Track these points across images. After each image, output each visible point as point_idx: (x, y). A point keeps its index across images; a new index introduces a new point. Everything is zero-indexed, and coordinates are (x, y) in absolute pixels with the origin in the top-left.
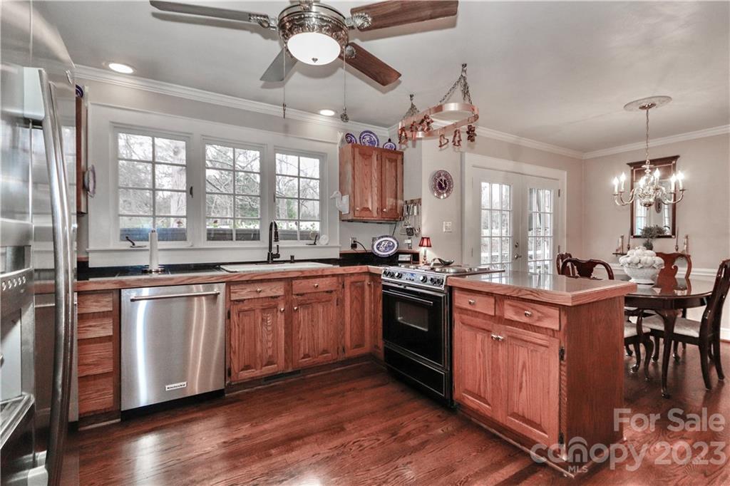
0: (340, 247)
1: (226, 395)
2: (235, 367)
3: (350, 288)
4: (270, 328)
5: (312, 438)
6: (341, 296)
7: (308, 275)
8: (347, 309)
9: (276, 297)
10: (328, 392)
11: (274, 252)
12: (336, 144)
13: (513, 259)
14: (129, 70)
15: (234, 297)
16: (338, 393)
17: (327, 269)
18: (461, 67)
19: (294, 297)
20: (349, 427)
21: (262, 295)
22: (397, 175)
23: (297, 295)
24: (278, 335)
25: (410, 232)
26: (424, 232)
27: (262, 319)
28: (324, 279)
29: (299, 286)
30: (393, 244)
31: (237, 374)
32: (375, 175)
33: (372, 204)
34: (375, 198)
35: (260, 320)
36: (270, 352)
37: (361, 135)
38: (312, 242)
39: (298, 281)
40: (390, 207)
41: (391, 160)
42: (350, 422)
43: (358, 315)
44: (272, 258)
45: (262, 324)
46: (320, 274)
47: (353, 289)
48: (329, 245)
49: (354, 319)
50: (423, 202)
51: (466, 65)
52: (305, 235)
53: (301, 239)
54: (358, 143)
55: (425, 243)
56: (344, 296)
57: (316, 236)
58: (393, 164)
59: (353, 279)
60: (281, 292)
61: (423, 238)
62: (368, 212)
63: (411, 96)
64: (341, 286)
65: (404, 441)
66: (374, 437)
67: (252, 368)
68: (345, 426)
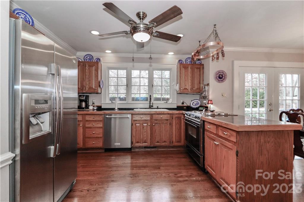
0: (177, 104)
1: (132, 150)
2: (134, 142)
3: (175, 119)
4: (145, 130)
5: (148, 168)
6: (172, 122)
7: (158, 113)
8: (174, 127)
9: (147, 120)
10: (163, 156)
11: (151, 105)
12: (175, 64)
13: (267, 111)
14: (110, 52)
15: (134, 119)
16: (165, 157)
17: (165, 111)
18: (214, 26)
19: (154, 121)
20: (162, 168)
21: (143, 119)
22: (200, 74)
23: (155, 120)
24: (148, 133)
25: (205, 98)
26: (210, 97)
27: (143, 127)
28: (165, 115)
29: (155, 117)
30: (199, 103)
31: (135, 144)
32: (190, 75)
33: (189, 87)
34: (190, 84)
35: (142, 127)
36: (145, 139)
37: (186, 59)
38: (166, 102)
39: (155, 115)
40: (197, 88)
41: (197, 68)
42: (163, 167)
43: (178, 130)
44: (151, 107)
45: (143, 129)
46: (163, 113)
47: (176, 119)
48: (172, 103)
49: (177, 131)
50: (210, 85)
51: (216, 25)
52: (164, 99)
53: (162, 101)
54: (184, 63)
55: (210, 102)
56: (173, 122)
57: (168, 99)
58: (198, 70)
59: (176, 116)
60: (149, 119)
61: (209, 100)
62: (186, 90)
63: (200, 41)
64: (171, 118)
65: (178, 177)
66: (168, 173)
67: (139, 143)
68: (161, 168)
